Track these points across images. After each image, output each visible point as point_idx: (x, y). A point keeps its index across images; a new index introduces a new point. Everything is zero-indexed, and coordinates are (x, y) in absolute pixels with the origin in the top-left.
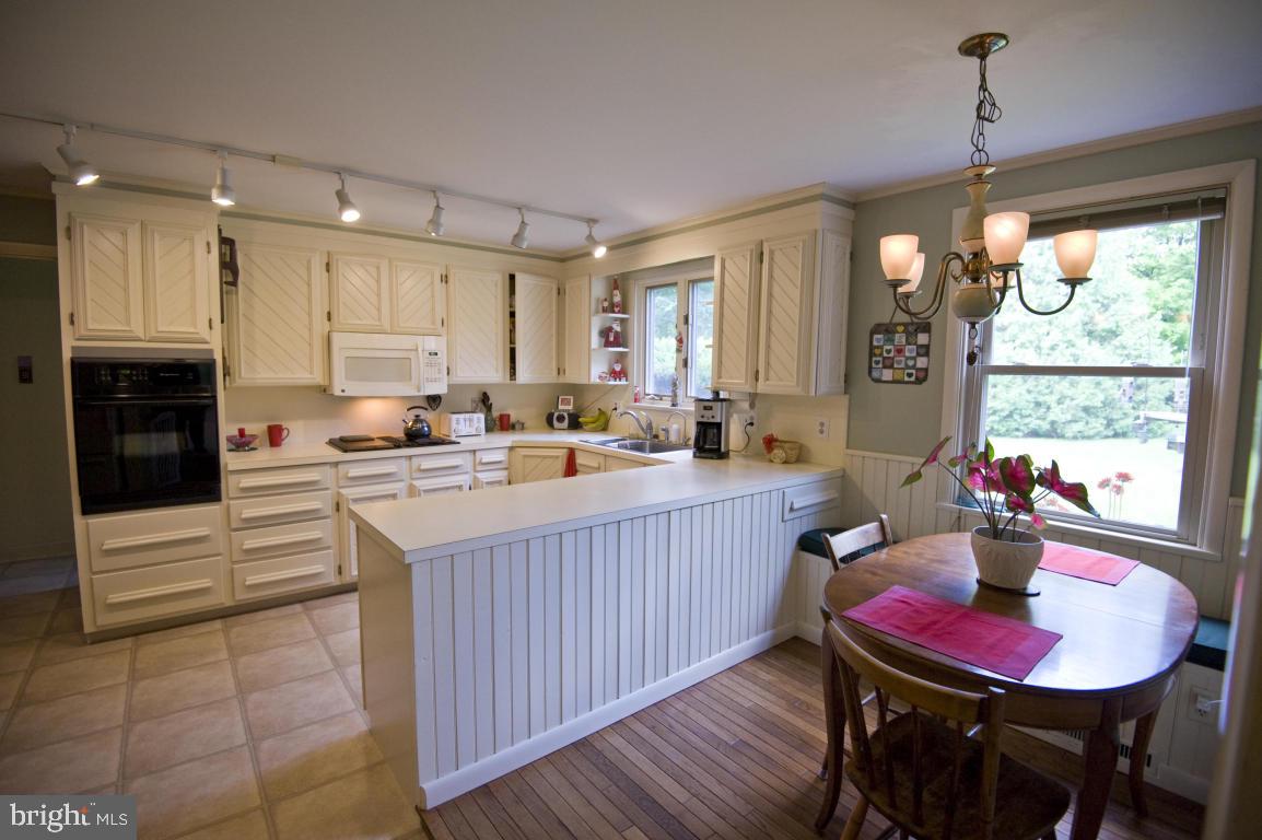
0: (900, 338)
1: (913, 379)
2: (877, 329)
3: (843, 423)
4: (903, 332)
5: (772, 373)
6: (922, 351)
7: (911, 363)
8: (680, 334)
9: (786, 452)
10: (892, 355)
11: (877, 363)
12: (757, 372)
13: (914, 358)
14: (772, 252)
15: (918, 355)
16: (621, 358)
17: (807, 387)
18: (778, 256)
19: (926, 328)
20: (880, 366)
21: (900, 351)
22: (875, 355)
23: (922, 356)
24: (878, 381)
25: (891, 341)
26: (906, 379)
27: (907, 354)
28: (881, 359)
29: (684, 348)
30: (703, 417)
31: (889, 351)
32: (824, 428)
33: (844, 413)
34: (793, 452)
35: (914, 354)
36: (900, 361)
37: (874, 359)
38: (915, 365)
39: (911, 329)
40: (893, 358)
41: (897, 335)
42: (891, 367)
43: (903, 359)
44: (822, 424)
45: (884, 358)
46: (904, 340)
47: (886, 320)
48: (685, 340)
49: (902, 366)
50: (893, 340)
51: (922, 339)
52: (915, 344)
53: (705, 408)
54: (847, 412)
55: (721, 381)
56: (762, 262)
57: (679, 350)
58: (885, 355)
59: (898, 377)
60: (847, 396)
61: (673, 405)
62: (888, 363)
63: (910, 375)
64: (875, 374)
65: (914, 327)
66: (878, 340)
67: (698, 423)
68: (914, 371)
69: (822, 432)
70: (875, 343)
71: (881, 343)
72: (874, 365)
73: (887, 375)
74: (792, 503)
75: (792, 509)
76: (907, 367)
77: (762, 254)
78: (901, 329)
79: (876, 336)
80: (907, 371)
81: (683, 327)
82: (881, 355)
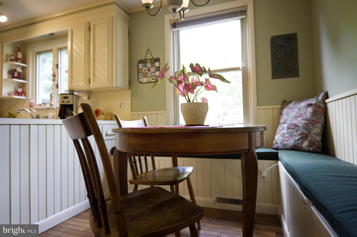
0: (149, 65)
1: (154, 80)
2: (140, 62)
3: (129, 102)
4: (150, 62)
5: (96, 79)
6: (157, 69)
7: (153, 74)
8: (54, 72)
9: (105, 116)
10: (146, 72)
11: (141, 75)
12: (90, 79)
13: (154, 72)
14: (94, 26)
15: (156, 71)
16: (23, 85)
17: (112, 83)
18: (97, 27)
19: (158, 60)
20: (142, 76)
21: (149, 70)
22: (140, 73)
23: (158, 71)
24: (141, 83)
25: (145, 66)
26: (152, 81)
27: (152, 71)
28: (142, 74)
29: (56, 79)
30: (63, 102)
31: (145, 70)
32: (122, 105)
33: (129, 98)
34: (109, 116)
35: (154, 71)
36: (149, 74)
37: (140, 74)
38: (155, 75)
39: (153, 61)
40: (147, 73)
41: (148, 64)
42: (146, 76)
43: (150, 73)
44: (121, 104)
45: (143, 73)
46: (150, 65)
47: (143, 58)
48: (56, 75)
49: (150, 76)
50: (146, 66)
51: (157, 64)
52: (155, 67)
53: (64, 98)
54: (130, 97)
55: (72, 85)
56: (90, 31)
57: (54, 80)
58: (144, 72)
59: (149, 81)
60: (130, 90)
61: (51, 105)
62: (145, 75)
63: (153, 79)
64: (140, 80)
65: (154, 60)
66: (141, 66)
67: (61, 105)
68: (154, 77)
69: (120, 107)
70: (140, 68)
71: (142, 67)
72: (140, 77)
73: (145, 80)
74: (107, 132)
75: (107, 135)
76: (152, 76)
77: (90, 27)
78: (149, 61)
79: (140, 65)
80: (152, 78)
81: (56, 69)
82: (142, 72)
